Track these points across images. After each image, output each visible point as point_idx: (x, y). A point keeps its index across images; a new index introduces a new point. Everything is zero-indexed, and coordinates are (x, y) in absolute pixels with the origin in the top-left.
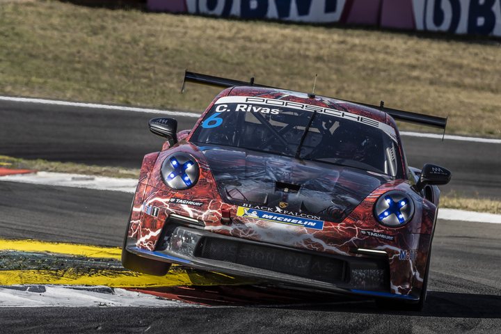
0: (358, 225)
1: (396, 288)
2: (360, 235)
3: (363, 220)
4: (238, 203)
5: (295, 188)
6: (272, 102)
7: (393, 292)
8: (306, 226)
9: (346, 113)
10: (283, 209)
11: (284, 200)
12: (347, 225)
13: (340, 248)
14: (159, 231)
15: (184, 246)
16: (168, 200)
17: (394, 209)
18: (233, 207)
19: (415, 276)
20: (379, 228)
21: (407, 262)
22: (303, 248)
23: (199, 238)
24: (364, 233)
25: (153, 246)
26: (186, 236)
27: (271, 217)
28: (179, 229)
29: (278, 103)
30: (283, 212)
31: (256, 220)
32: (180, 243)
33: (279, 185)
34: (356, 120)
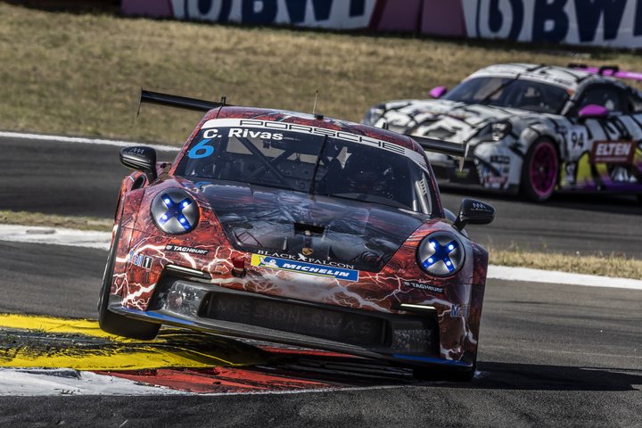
0: (400, 275)
1: (446, 352)
2: (404, 287)
3: (406, 268)
4: (251, 249)
5: (318, 230)
6: (272, 125)
7: (443, 357)
8: (337, 276)
9: (364, 138)
10: (308, 257)
11: (308, 246)
12: (387, 275)
13: (381, 304)
14: (152, 287)
15: (185, 304)
16: (163, 247)
17: (441, 255)
18: (246, 255)
19: (467, 337)
20: (425, 279)
21: (459, 319)
22: (334, 305)
23: (204, 293)
24: (407, 284)
25: (145, 305)
26: (187, 291)
27: (293, 266)
28: (178, 283)
29: (280, 126)
30: (307, 260)
31: (275, 270)
32: (179, 300)
33: (299, 228)
34: (377, 146)
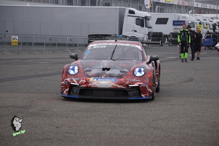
0: (128, 78)
1: (143, 95)
2: (129, 81)
3: (130, 76)
4: (91, 77)
5: (108, 69)
6: (104, 44)
7: (142, 97)
8: (112, 81)
9: (126, 44)
10: (104, 77)
11: (105, 74)
12: (125, 79)
13: (123, 86)
14: (68, 89)
15: (76, 92)
16: (69, 79)
17: (140, 71)
18: (89, 78)
19: (149, 91)
20: (135, 78)
21: (145, 87)
22: (112, 88)
23: (79, 89)
24: (130, 80)
25: (67, 94)
26: (76, 89)
27: (100, 80)
28: (74, 88)
29: (106, 44)
30: (104, 78)
31: (96, 81)
32: (75, 92)
33: (104, 69)
34: (129, 46)
